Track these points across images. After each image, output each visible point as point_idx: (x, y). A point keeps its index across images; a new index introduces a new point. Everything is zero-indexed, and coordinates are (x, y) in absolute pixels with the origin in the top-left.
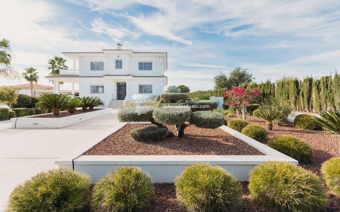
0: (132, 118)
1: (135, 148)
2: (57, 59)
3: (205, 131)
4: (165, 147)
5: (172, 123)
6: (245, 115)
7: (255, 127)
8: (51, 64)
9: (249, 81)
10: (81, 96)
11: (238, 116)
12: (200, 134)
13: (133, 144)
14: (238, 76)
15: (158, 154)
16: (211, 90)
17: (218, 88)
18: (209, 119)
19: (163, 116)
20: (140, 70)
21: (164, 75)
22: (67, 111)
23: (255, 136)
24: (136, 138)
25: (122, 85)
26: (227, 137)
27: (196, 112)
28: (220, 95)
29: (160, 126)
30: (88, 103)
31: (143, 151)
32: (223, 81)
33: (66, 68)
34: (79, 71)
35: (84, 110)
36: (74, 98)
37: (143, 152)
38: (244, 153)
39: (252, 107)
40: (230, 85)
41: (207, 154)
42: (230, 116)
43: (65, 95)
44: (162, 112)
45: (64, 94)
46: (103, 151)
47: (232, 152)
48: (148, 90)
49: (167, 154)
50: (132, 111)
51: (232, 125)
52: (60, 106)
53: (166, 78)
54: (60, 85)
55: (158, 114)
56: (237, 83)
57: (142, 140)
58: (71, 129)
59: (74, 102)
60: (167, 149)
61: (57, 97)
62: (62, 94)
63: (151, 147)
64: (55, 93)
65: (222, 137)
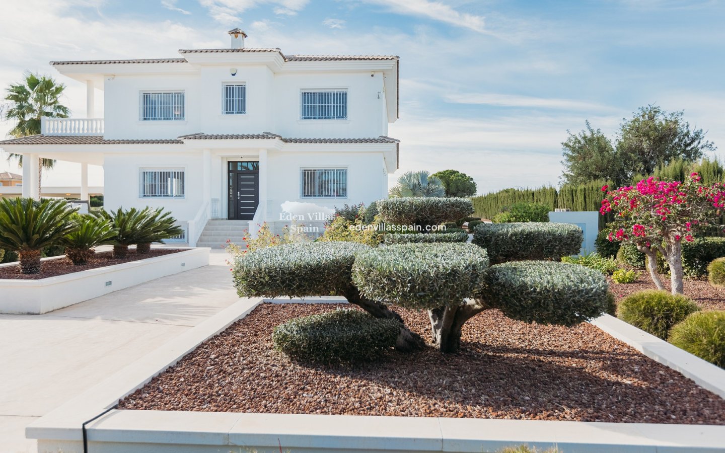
0: (283, 282)
1: (292, 386)
2: (33, 83)
3: (536, 332)
4: (394, 388)
5: (421, 302)
6: (679, 278)
7: (720, 320)
8: (16, 101)
9: (692, 155)
10: (110, 207)
11: (655, 281)
12: (518, 344)
13: (286, 374)
14: (649, 139)
15: (372, 412)
16: (551, 188)
17: (578, 181)
18: (553, 289)
19: (388, 276)
20: (305, 118)
21: (386, 133)
22: (64, 256)
23: (719, 354)
24: (296, 352)
25: (245, 168)
26: (618, 354)
27: (503, 265)
28: (583, 203)
29: (377, 310)
30: (133, 229)
31: (318, 400)
32: (596, 156)
33: (62, 112)
34: (103, 122)
35: (120, 256)
36: (87, 212)
37: (320, 402)
38: (682, 417)
39: (705, 249)
40: (622, 170)
41: (548, 416)
42: (623, 280)
43: (58, 202)
44: (385, 265)
45: (56, 198)
46: (184, 397)
47: (639, 411)
48: (332, 185)
49: (404, 412)
50: (280, 258)
51: (632, 311)
52: (42, 241)
53: (394, 145)
54: (44, 169)
55: (371, 268)
56: (645, 162)
57: (316, 360)
58: (75, 318)
59: (88, 227)
60: (404, 396)
61: (32, 210)
62: (48, 198)
63: (346, 385)
64: (25, 196)
65: (599, 355)
